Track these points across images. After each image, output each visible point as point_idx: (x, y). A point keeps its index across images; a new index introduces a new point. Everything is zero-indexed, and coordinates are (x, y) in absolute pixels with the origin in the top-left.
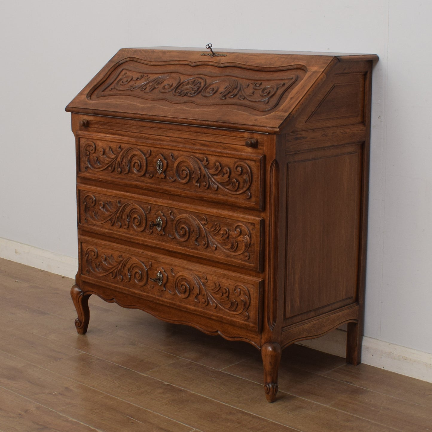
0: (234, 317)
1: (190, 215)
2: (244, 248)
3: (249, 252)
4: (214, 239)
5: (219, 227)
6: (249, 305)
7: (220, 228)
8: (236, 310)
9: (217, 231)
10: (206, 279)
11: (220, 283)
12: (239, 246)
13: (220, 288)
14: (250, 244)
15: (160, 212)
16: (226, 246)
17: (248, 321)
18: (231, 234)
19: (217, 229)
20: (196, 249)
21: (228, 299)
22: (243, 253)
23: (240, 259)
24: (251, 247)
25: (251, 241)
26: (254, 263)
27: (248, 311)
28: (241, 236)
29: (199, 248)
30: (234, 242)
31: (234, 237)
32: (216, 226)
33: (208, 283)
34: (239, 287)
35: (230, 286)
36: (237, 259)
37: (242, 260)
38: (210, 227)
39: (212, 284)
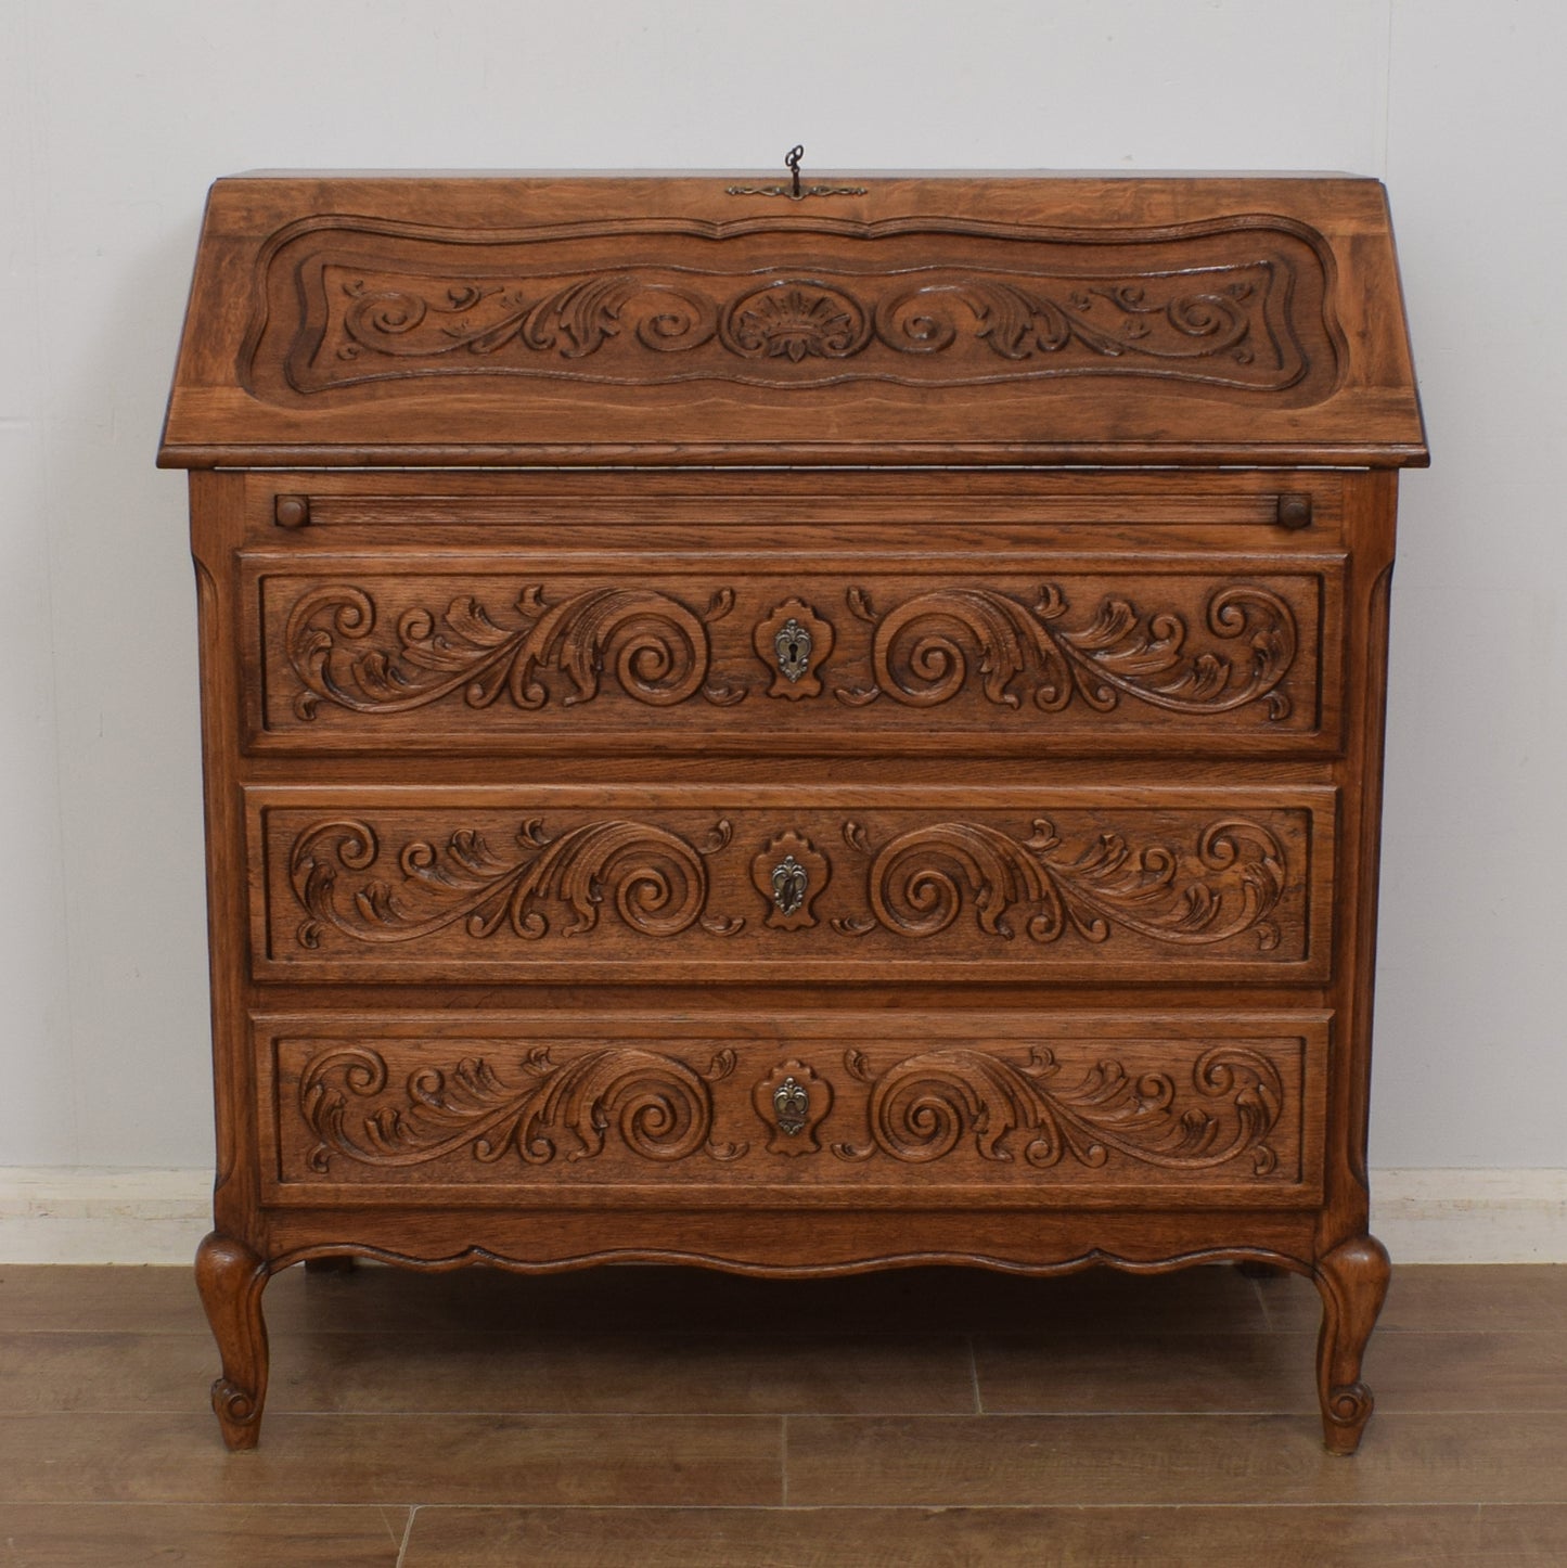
0: (1203, 1178)
1: (967, 825)
2: (1251, 908)
3: (1274, 923)
4: (1097, 899)
5: (1125, 848)
6: (1279, 1116)
7: (1125, 853)
8: (1210, 1149)
9: (1112, 867)
10: (1053, 1061)
11: (1126, 1064)
12: (1225, 905)
13: (1126, 1083)
14: (1284, 887)
15: (789, 836)
16: (1157, 914)
17: (1276, 1179)
18: (1184, 866)
19: (1113, 856)
20: (997, 953)
21: (1167, 1116)
22: (1249, 927)
23: (1231, 954)
24: (1287, 900)
25: (1286, 876)
26: (1305, 957)
27: (1270, 1140)
28: (1238, 867)
29: (1010, 946)
30: (1204, 895)
31: (1203, 874)
32: (1109, 847)
33: (1061, 1075)
34: (1224, 1061)
35: (1179, 1064)
36: (1217, 954)
37: (1240, 955)
38: (1070, 855)
39: (1082, 1075)
